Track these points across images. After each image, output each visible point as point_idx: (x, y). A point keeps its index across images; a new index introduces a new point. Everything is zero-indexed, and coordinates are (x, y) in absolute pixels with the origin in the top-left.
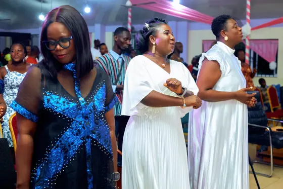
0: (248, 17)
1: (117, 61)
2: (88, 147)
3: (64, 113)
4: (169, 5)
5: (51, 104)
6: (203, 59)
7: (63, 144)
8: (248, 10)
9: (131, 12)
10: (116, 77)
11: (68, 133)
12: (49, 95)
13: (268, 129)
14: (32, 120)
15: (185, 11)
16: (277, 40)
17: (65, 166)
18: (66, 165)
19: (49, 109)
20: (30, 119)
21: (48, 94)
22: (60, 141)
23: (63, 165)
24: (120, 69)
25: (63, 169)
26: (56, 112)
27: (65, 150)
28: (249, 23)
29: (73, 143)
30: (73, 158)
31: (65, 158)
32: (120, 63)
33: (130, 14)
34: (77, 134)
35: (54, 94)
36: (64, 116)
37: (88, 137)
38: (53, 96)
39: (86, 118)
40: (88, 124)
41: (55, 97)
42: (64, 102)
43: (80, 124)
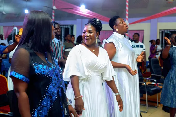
0: (127, 17)
2: (60, 94)
3: (48, 74)
4: (79, 9)
5: (40, 70)
6: (105, 43)
7: (49, 94)
8: (127, 13)
9: (54, 13)
10: (57, 54)
11: (51, 87)
12: (37, 65)
13: (145, 84)
15: (89, 13)
16: (143, 30)
17: (51, 107)
18: (52, 105)
19: (39, 73)
22: (48, 92)
23: (50, 106)
24: (58, 49)
25: (50, 108)
27: (51, 97)
28: (128, 20)
29: (54, 92)
30: (55, 101)
31: (51, 101)
33: (53, 14)
34: (55, 86)
35: (39, 64)
36: (49, 76)
37: (59, 87)
38: (39, 65)
39: (57, 76)
40: (58, 79)
41: (40, 66)
42: (46, 68)
43: (56, 80)
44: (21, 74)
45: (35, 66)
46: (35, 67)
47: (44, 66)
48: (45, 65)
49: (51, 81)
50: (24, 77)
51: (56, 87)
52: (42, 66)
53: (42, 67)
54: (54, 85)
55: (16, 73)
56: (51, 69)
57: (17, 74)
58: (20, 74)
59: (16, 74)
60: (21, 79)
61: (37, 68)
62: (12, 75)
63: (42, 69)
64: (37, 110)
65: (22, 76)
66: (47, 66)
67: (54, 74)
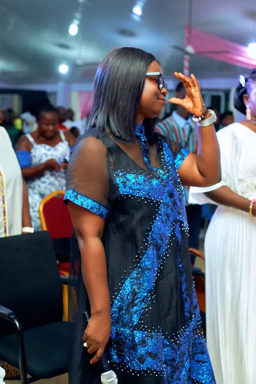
1: (183, 129)
2: (179, 236)
3: (150, 196)
5: (130, 188)
7: (154, 239)
11: (158, 223)
12: (122, 176)
14: (101, 215)
18: (161, 266)
19: (128, 195)
20: (99, 215)
21: (121, 174)
22: (151, 236)
23: (158, 267)
25: (158, 273)
26: (140, 197)
27: (158, 247)
30: (166, 254)
32: (187, 132)
33: (186, 64)
34: (166, 220)
35: (129, 173)
36: (151, 200)
37: (176, 221)
38: (128, 176)
39: (171, 195)
40: (175, 203)
41: (130, 176)
42: (145, 181)
43: (168, 207)
44: (88, 198)
45: (118, 179)
46: (119, 181)
47: (140, 176)
48: (141, 174)
49: (159, 209)
50: (95, 203)
51: (169, 224)
52: (135, 178)
53: (133, 181)
54: (164, 218)
55: (78, 194)
56: (155, 182)
57: (79, 196)
58: (85, 196)
59: (76, 197)
60: (89, 208)
61: (123, 182)
62: (68, 198)
63: (134, 183)
64: (131, 279)
65: (89, 201)
66: (145, 176)
67: (163, 193)
